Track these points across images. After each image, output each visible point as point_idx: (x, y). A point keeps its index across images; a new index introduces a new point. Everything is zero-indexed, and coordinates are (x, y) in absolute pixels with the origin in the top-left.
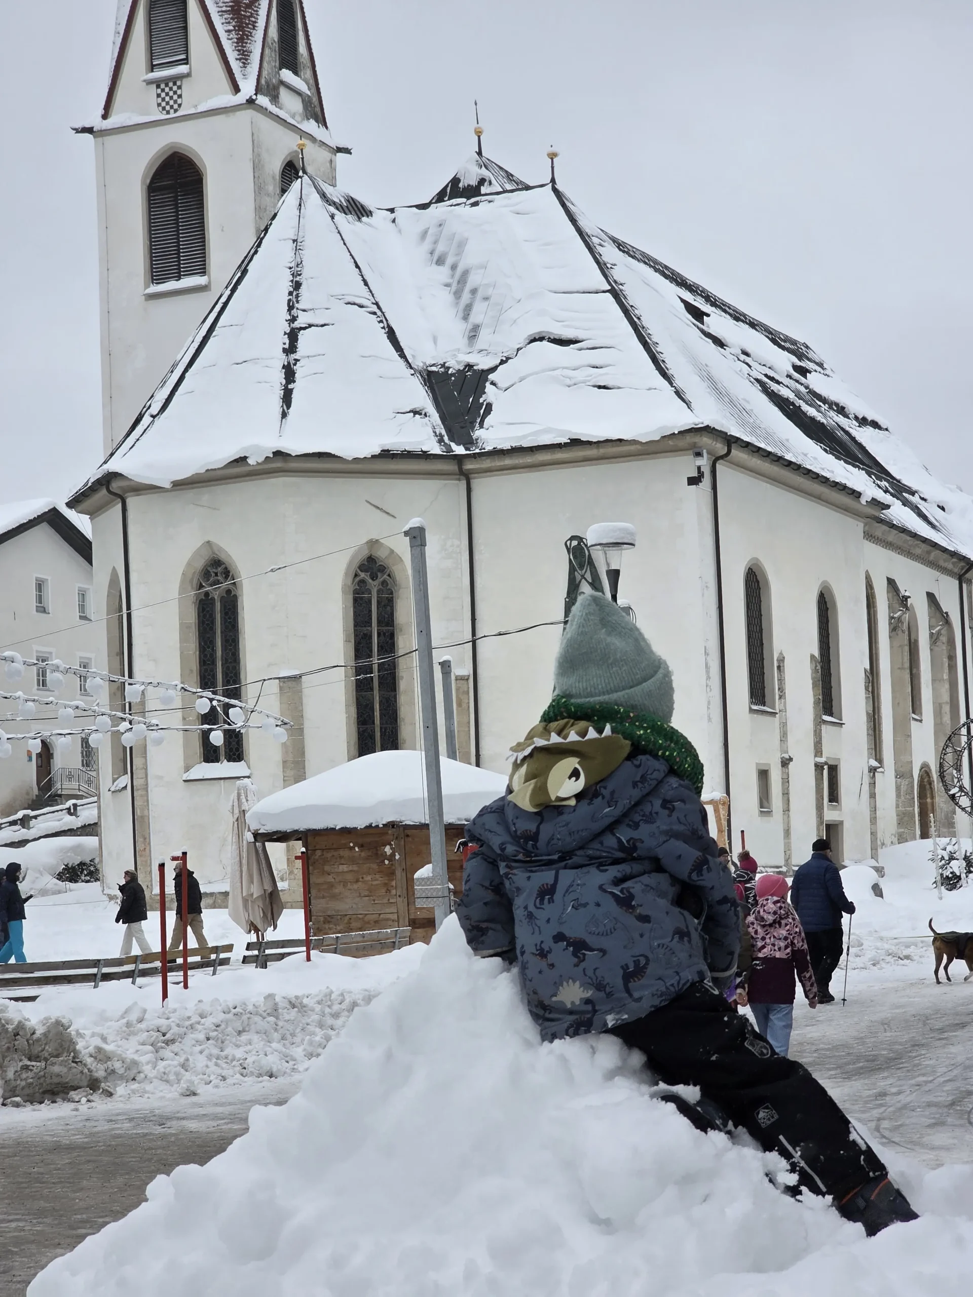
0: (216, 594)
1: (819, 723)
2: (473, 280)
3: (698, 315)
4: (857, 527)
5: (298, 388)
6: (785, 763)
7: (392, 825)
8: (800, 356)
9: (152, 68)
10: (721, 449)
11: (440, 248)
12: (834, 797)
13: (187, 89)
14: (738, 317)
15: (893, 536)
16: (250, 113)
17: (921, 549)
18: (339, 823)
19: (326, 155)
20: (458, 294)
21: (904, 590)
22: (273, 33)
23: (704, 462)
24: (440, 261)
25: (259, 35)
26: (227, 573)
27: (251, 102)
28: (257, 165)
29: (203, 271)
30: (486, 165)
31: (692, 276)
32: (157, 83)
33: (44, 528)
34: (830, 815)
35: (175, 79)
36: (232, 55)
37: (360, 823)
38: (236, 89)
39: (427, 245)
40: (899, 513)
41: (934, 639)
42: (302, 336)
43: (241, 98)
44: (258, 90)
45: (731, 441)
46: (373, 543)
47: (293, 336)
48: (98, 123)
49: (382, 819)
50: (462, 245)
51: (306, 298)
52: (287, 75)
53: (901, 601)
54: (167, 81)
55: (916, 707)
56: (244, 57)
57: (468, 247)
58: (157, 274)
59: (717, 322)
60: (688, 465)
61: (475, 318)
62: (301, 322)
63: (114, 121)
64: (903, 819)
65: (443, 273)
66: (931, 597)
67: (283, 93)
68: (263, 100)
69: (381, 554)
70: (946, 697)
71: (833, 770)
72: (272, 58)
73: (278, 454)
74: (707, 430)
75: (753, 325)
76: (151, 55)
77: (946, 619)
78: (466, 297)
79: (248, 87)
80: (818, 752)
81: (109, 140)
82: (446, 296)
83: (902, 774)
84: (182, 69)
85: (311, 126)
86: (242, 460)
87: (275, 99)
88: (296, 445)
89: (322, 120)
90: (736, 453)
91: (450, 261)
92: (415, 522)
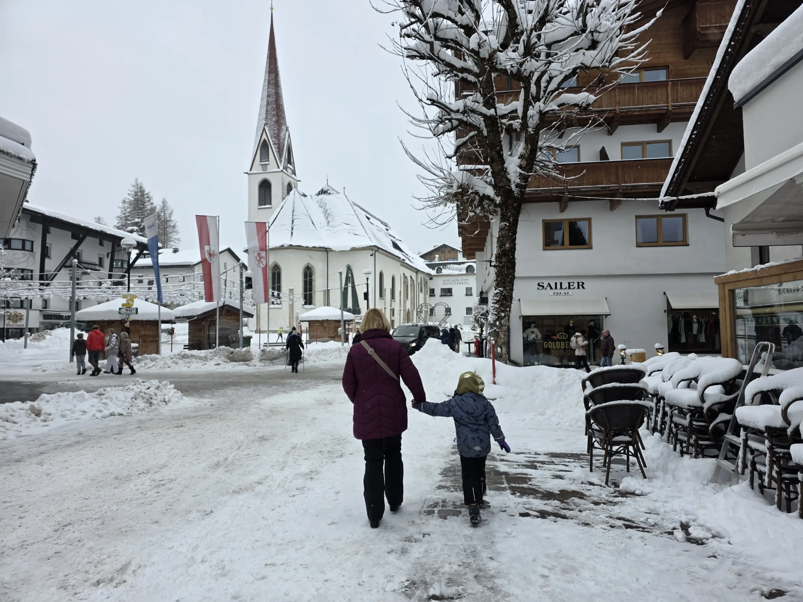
0: (276, 272)
1: (391, 301)
2: (328, 212)
3: (368, 218)
4: (399, 264)
5: (294, 231)
6: (385, 308)
7: (327, 320)
8: (386, 226)
9: (261, 162)
10: (377, 249)
11: (322, 204)
12: (393, 315)
13: (268, 167)
14: (375, 218)
15: (405, 265)
16: (282, 173)
17: (410, 267)
18: (317, 319)
19: (296, 182)
20: (325, 215)
21: (406, 275)
22: (287, 157)
23: (373, 252)
24: (322, 207)
25: (284, 157)
26: (278, 267)
27: (282, 171)
28: (283, 184)
29: (270, 204)
30: (329, 187)
31: (366, 210)
32: (262, 165)
33: (227, 252)
34: (393, 319)
35: (266, 164)
36: (278, 161)
37: (321, 319)
38: (279, 168)
39: (319, 203)
40: (407, 261)
41: (411, 285)
42: (294, 221)
43: (280, 170)
44: (284, 168)
45: (379, 248)
46: (308, 264)
47: (293, 221)
48: (249, 172)
49: (325, 319)
50: (326, 204)
51: (295, 213)
52: (289, 165)
53: (405, 277)
54: (264, 165)
55: (407, 298)
56: (281, 161)
57: (327, 205)
58: (260, 204)
59: (372, 220)
60: (371, 252)
61: (329, 219)
62: (295, 217)
63: (251, 172)
64: (404, 319)
65: (322, 210)
66: (411, 277)
67: (288, 170)
68: (284, 171)
69: (310, 266)
70: (413, 296)
71: (393, 310)
72: (286, 162)
73: (291, 245)
74: (374, 246)
75: (378, 219)
76: (261, 159)
77: (413, 281)
78: (327, 215)
79: (281, 168)
80: (391, 306)
81: (251, 176)
82: (323, 215)
83: (404, 310)
84: (268, 163)
85: (293, 176)
86: (283, 246)
87: (286, 170)
88: (294, 243)
89: (295, 175)
90: (380, 250)
91: (323, 207)
92: (340, 271)
